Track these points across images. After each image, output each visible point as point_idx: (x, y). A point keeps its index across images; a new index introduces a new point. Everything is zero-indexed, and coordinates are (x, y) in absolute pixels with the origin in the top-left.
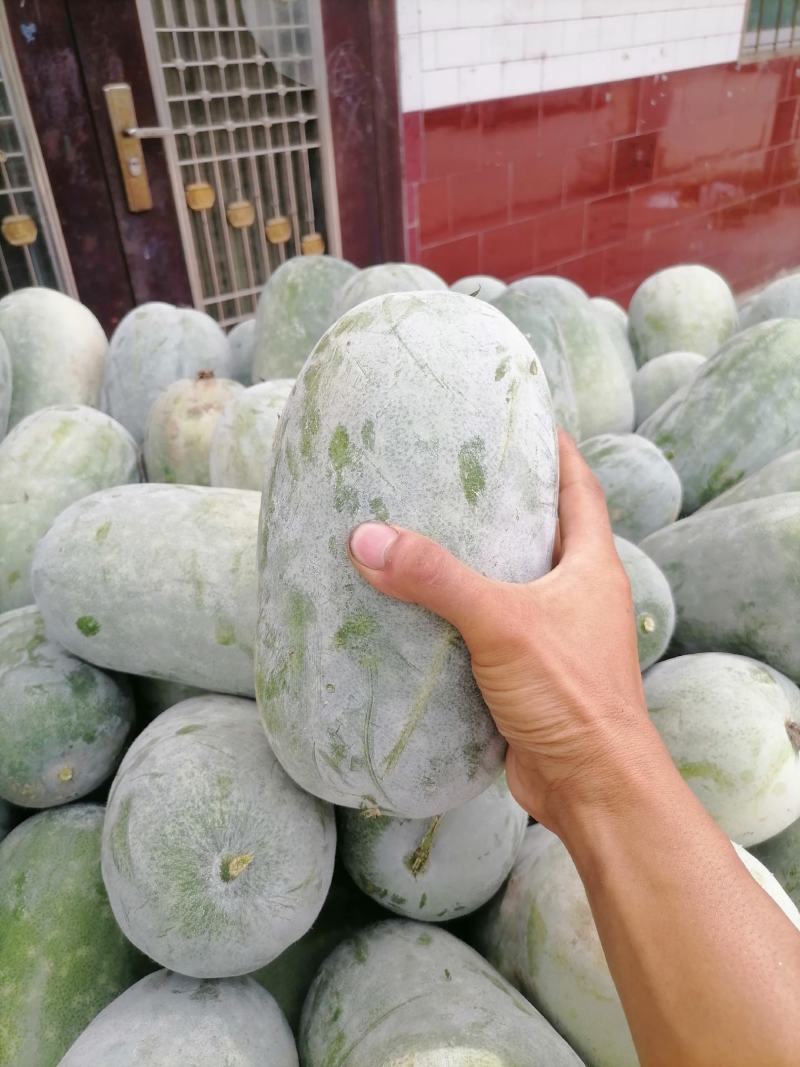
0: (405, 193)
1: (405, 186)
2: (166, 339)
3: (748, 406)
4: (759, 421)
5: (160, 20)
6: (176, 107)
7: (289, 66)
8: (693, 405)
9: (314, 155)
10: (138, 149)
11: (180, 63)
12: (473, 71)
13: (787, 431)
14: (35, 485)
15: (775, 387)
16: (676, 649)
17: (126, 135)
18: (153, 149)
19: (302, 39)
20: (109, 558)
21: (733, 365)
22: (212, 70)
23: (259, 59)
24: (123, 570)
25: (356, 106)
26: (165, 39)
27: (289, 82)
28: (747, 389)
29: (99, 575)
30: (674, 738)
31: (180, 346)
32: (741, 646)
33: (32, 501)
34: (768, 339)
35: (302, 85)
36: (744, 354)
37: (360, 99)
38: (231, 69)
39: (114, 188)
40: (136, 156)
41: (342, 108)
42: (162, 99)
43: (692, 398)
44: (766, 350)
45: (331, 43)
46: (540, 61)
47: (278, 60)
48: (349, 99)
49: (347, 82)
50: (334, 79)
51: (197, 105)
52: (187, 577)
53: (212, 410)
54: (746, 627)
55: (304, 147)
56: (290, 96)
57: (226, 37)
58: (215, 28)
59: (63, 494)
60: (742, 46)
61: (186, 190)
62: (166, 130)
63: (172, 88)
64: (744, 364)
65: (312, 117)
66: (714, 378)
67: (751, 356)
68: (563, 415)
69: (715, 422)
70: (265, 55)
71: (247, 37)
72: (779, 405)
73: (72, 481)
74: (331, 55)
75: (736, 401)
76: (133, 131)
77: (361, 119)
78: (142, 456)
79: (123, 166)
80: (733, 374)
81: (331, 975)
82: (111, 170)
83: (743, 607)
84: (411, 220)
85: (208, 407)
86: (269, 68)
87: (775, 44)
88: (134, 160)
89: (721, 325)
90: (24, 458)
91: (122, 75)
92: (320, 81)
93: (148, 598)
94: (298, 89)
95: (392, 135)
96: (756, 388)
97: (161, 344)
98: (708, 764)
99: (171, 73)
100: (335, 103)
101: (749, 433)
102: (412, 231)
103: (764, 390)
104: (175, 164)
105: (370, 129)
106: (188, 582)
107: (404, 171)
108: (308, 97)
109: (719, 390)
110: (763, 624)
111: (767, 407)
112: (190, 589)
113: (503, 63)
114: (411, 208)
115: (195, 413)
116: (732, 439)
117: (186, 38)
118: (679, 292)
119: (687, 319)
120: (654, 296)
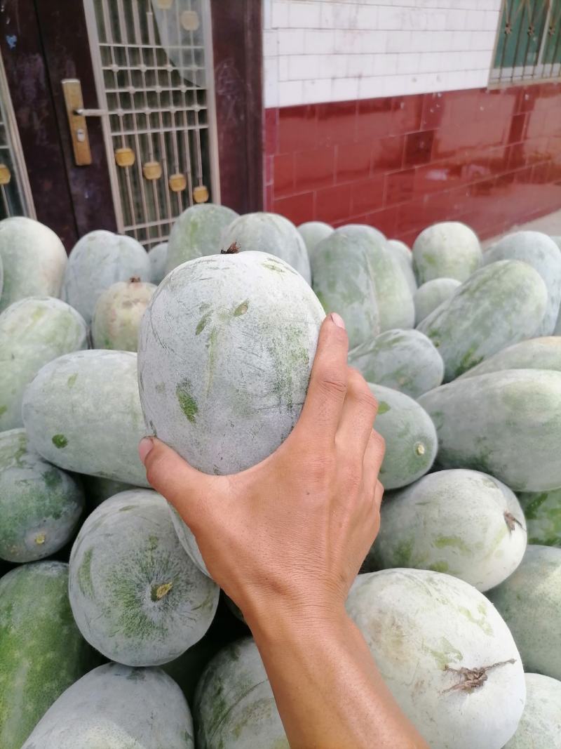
0: (265, 162)
1: (265, 157)
2: (108, 255)
3: (487, 315)
4: (493, 325)
5: (102, 38)
6: (111, 97)
7: (189, 73)
8: (452, 313)
9: (204, 133)
10: (84, 123)
11: (115, 67)
12: (313, 83)
13: (511, 332)
14: (19, 349)
15: (504, 304)
16: (438, 466)
17: (75, 113)
18: (94, 124)
19: (199, 56)
20: (76, 397)
21: (478, 288)
22: (137, 73)
23: (169, 68)
24: (86, 405)
25: (233, 103)
26: (105, 51)
27: (188, 83)
28: (486, 304)
29: (69, 408)
30: (435, 521)
31: (118, 260)
32: (477, 465)
33: (17, 359)
34: (500, 273)
35: (197, 86)
36: (485, 282)
37: (236, 97)
38: (149, 73)
39: (66, 149)
40: (82, 128)
41: (224, 103)
42: (102, 91)
43: (451, 308)
44: (499, 279)
45: (218, 60)
46: (357, 79)
47: (182, 69)
48: (229, 97)
49: (228, 85)
50: (219, 83)
51: (125, 96)
52: (127, 410)
53: (139, 304)
54: (481, 453)
55: (197, 127)
56: (189, 93)
57: (147, 52)
58: (140, 45)
59: (38, 356)
60: (491, 78)
61: (115, 153)
62: (103, 111)
63: (109, 84)
64: (484, 288)
65: (204, 108)
66: (466, 296)
67: (489, 283)
68: (369, 316)
69: (466, 324)
70: (173, 65)
71: (161, 52)
72: (506, 315)
73: (44, 347)
74: (218, 68)
75: (479, 311)
76: (80, 111)
77: (237, 111)
78: (91, 332)
79: (73, 135)
80: (477, 294)
81: (215, 668)
82: (64, 137)
83: (479, 440)
84: (268, 180)
85: (137, 301)
86: (175, 73)
87: (512, 77)
88: (80, 131)
89: (471, 262)
90: (12, 331)
91: (75, 74)
92: (209, 84)
93: (101, 424)
94: (194, 88)
95: (257, 123)
96: (492, 304)
97: (105, 258)
98: (455, 537)
99: (108, 74)
100: (219, 99)
101: (487, 332)
102: (268, 188)
103: (497, 305)
104: (108, 134)
105: (242, 117)
106: (128, 414)
107: (264, 147)
108: (201, 95)
109: (468, 304)
110: (492, 451)
111: (498, 316)
112: (129, 418)
113: (334, 78)
114: (268, 172)
115: (128, 305)
116: (476, 336)
117: (120, 51)
118: (445, 239)
119: (450, 257)
120: (429, 240)
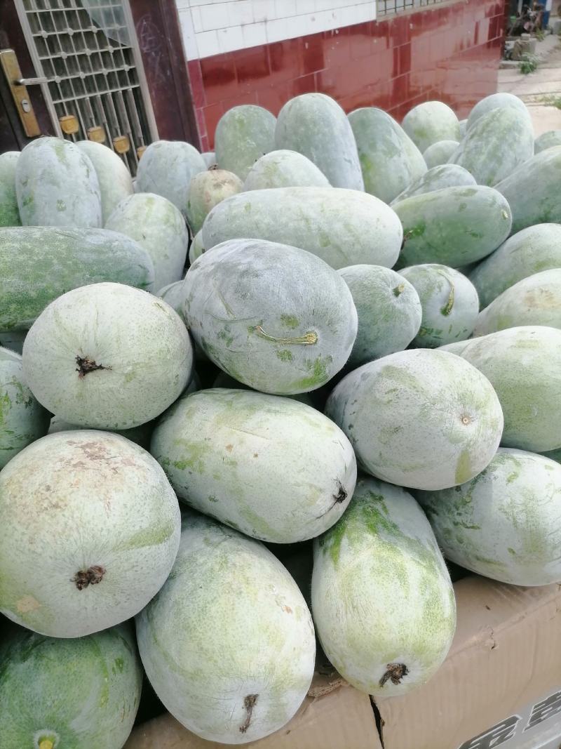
0: (196, 115)
1: (195, 110)
5: (27, 6)
6: (45, 64)
7: (113, 32)
9: (137, 92)
10: (26, 92)
11: (44, 34)
12: (225, 31)
14: (147, 230)
17: (17, 84)
18: (34, 91)
19: (118, 16)
20: (256, 217)
22: (65, 37)
23: (94, 29)
24: (266, 221)
25: (158, 58)
26: (32, 17)
27: (114, 43)
28: (494, 140)
29: (254, 226)
31: (186, 160)
33: (147, 238)
34: (497, 116)
35: (123, 45)
36: (487, 124)
37: (160, 53)
38: (77, 36)
39: (14, 121)
40: (25, 98)
41: (149, 60)
42: (37, 59)
43: (467, 150)
44: (498, 120)
45: (136, 18)
46: (264, 23)
47: (105, 29)
48: (153, 53)
49: (151, 42)
50: (142, 41)
51: (58, 61)
52: (300, 218)
53: (226, 184)
55: (130, 88)
56: (116, 53)
57: (71, 14)
58: (63, 9)
60: (378, 11)
61: (60, 121)
62: (42, 79)
63: (42, 52)
64: (489, 129)
65: (132, 67)
66: (476, 138)
67: (492, 124)
69: (483, 158)
70: (98, 26)
71: (84, 13)
72: (511, 146)
74: (138, 24)
75: (490, 146)
76: (22, 80)
77: (163, 68)
79: (18, 106)
80: (484, 134)
82: (10, 109)
84: (202, 133)
85: (224, 182)
86: (100, 34)
87: (395, 8)
88: (25, 101)
91: (8, 43)
92: (134, 43)
94: (121, 48)
95: (183, 75)
96: (498, 139)
99: (39, 40)
100: (145, 56)
101: (500, 161)
102: (204, 140)
103: (502, 139)
104: (51, 104)
105: (169, 73)
106: (301, 220)
107: (193, 101)
108: (128, 53)
109: (480, 143)
111: (505, 147)
112: (303, 223)
113: (242, 25)
114: (201, 124)
115: (218, 186)
116: (492, 165)
117: (45, 16)
119: (438, 128)
120: (416, 119)
